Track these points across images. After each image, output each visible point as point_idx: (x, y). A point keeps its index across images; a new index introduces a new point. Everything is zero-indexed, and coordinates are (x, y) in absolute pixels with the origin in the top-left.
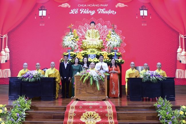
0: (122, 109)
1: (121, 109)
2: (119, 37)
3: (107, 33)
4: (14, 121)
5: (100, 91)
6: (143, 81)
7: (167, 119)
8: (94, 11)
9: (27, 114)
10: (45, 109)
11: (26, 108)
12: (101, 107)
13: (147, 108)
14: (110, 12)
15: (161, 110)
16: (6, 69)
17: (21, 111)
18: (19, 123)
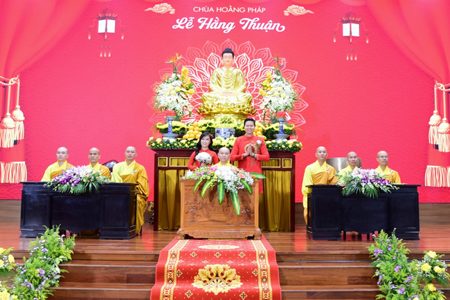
0: (292, 259)
1: (289, 259)
2: (290, 86)
3: (262, 76)
4: (33, 289)
5: (241, 216)
6: (344, 192)
7: (396, 282)
8: (233, 24)
9: (63, 271)
10: (109, 258)
11: (61, 257)
12: (242, 255)
13: (350, 257)
14: (269, 26)
15: (383, 262)
16: (15, 163)
17: (49, 264)
18: (44, 292)
